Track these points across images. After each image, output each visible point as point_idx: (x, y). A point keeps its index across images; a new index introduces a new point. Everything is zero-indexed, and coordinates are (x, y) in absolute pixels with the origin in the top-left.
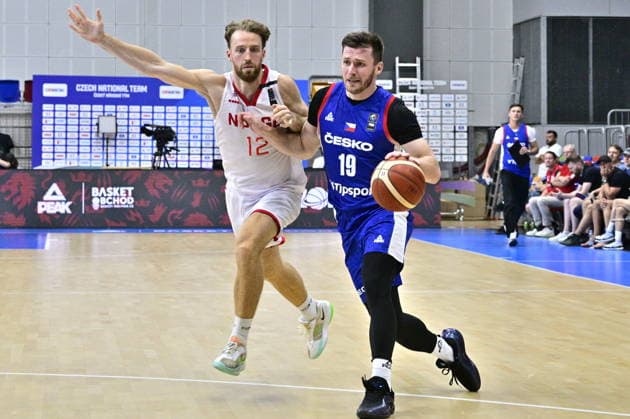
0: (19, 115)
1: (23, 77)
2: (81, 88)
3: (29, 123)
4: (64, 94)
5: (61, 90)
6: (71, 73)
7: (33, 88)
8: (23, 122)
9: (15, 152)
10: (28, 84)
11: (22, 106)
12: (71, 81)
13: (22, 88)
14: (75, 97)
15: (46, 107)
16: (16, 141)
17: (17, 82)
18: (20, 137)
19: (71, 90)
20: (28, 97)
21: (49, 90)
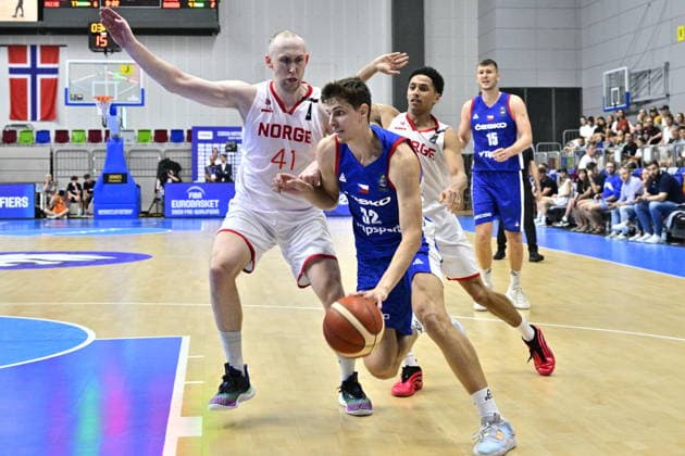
0: (184, 151)
1: (186, 127)
2: (221, 134)
3: (190, 155)
4: (211, 138)
5: (209, 135)
6: (214, 124)
7: (192, 134)
8: (186, 155)
9: (181, 173)
10: (189, 132)
11: (186, 145)
12: (215, 130)
13: (185, 134)
14: (217, 140)
15: (200, 145)
16: (183, 166)
17: (182, 131)
18: (185, 163)
19: (215, 134)
20: (189, 139)
21: (202, 135)
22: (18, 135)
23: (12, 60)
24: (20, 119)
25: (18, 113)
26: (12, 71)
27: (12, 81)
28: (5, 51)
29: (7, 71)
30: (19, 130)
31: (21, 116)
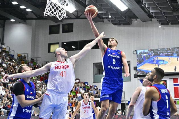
22: (177, 102)
23: (174, 82)
24: (177, 98)
25: (176, 96)
26: (174, 85)
27: (174, 87)
28: (172, 80)
29: (173, 85)
30: (177, 101)
31: (177, 97)
